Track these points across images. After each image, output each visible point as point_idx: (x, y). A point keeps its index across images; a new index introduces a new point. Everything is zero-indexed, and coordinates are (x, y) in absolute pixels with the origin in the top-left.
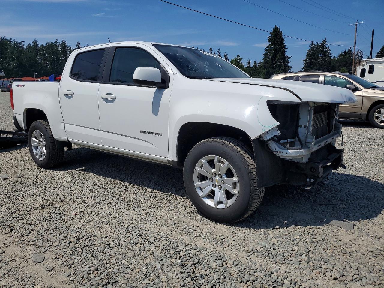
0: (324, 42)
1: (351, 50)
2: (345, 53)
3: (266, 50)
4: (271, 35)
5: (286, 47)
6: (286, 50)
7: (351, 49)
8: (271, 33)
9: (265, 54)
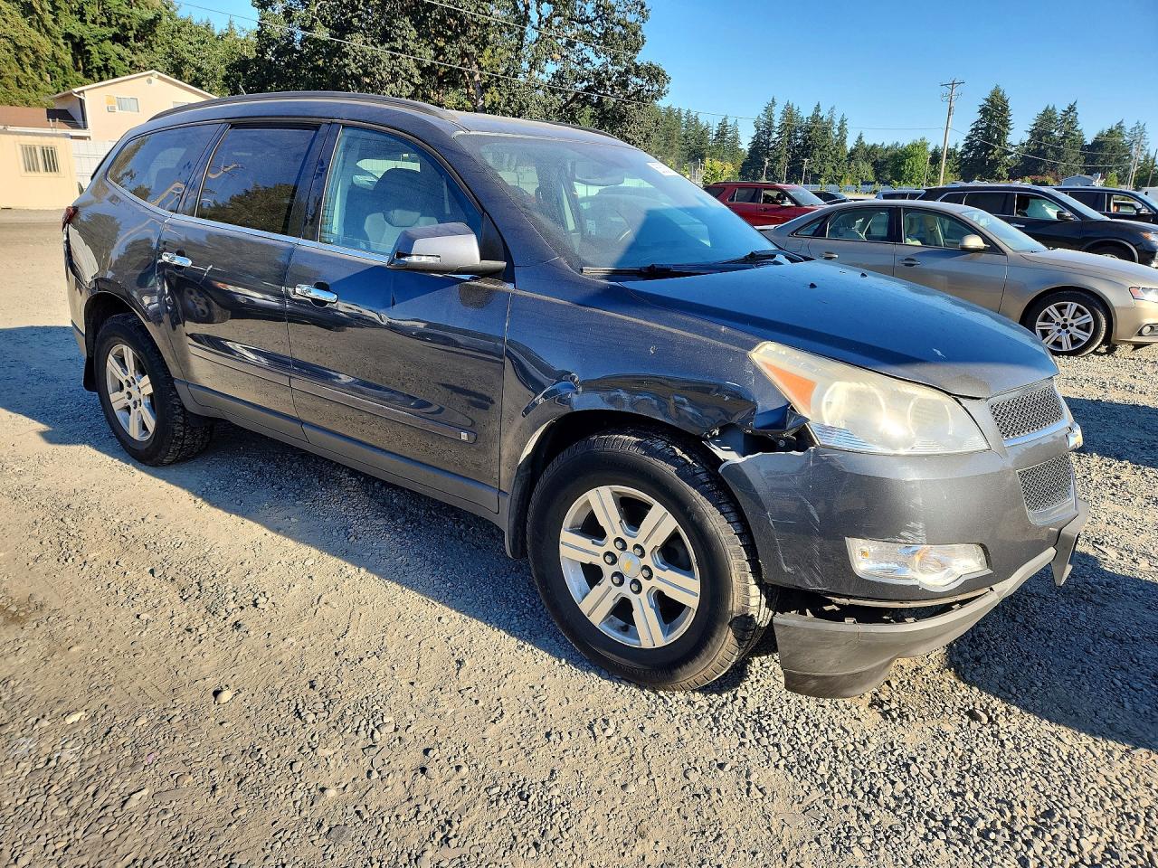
0: (1072, 109)
1: (1122, 125)
2: (1111, 131)
3: (972, 130)
4: (986, 102)
5: (1011, 127)
6: (1010, 132)
7: (1121, 122)
8: (987, 100)
9: (968, 138)
